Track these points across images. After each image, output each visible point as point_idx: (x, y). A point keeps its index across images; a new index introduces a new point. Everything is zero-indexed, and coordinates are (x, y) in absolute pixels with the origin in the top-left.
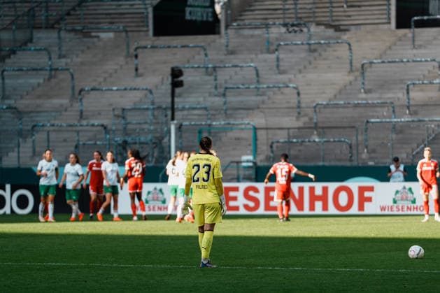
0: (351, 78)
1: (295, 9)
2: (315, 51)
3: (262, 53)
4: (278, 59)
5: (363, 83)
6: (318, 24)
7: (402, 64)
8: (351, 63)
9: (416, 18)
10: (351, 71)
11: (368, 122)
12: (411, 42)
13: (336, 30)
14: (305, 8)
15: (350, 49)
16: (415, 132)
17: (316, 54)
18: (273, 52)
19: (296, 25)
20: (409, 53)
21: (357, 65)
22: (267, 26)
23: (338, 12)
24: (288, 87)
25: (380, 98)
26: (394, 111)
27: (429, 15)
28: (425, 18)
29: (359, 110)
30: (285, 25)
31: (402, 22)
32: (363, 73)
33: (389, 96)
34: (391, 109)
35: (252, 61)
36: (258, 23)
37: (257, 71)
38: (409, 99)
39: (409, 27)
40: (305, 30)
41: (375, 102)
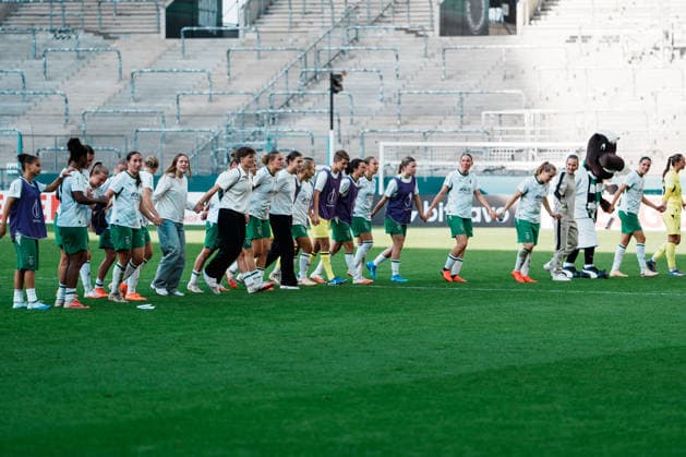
0: (120, 86)
1: (63, 15)
2: (83, 58)
3: (28, 59)
4: (45, 66)
5: (133, 92)
6: (87, 31)
7: (170, 74)
8: (120, 72)
9: (185, 29)
10: (121, 79)
11: (137, 131)
12: (180, 53)
13: (105, 38)
14: (72, 15)
15: (120, 57)
16: (184, 142)
17: (84, 62)
18: (40, 58)
19: (63, 32)
20: (180, 63)
21: (127, 72)
22: (34, 32)
23: (107, 19)
24: (55, 93)
25: (149, 108)
26: (163, 121)
27: (198, 26)
28: (195, 29)
29: (128, 119)
30: (53, 31)
31: (173, 32)
32: (132, 82)
33: (159, 105)
34: (161, 119)
35: (17, 66)
36: (25, 28)
37: (23, 76)
38: (178, 108)
39: (179, 37)
40: (73, 36)
41: (145, 110)
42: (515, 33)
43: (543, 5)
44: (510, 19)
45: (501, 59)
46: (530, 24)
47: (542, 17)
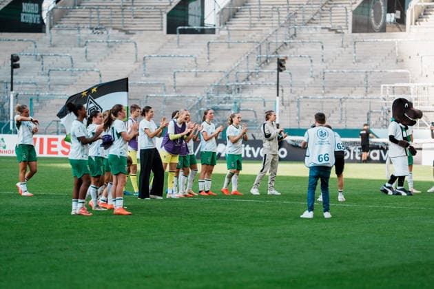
0: (137, 66)
1: (98, 18)
2: (111, 47)
3: (75, 46)
4: (86, 52)
5: (145, 70)
6: (114, 29)
7: (170, 58)
8: (136, 55)
9: (180, 27)
10: (136, 61)
11: (147, 96)
12: (176, 44)
13: (126, 34)
14: (105, 18)
15: (136, 47)
16: (179, 104)
17: (113, 49)
18: (83, 47)
19: (98, 29)
20: (175, 51)
21: (140, 57)
22: (79, 29)
23: (127, 21)
24: (93, 70)
25: (155, 81)
26: (165, 90)
27: (188, 26)
28: (186, 27)
29: (141, 88)
30: (91, 28)
31: (171, 29)
32: (144, 63)
33: (161, 79)
34: (163, 88)
35: (68, 52)
36: (72, 26)
37: (71, 59)
38: (175, 81)
39: (175, 33)
40: (105, 32)
41: (152, 83)
42: (405, 31)
43: (425, 11)
44: (401, 21)
45: (395, 49)
46: (416, 24)
47: (424, 19)
